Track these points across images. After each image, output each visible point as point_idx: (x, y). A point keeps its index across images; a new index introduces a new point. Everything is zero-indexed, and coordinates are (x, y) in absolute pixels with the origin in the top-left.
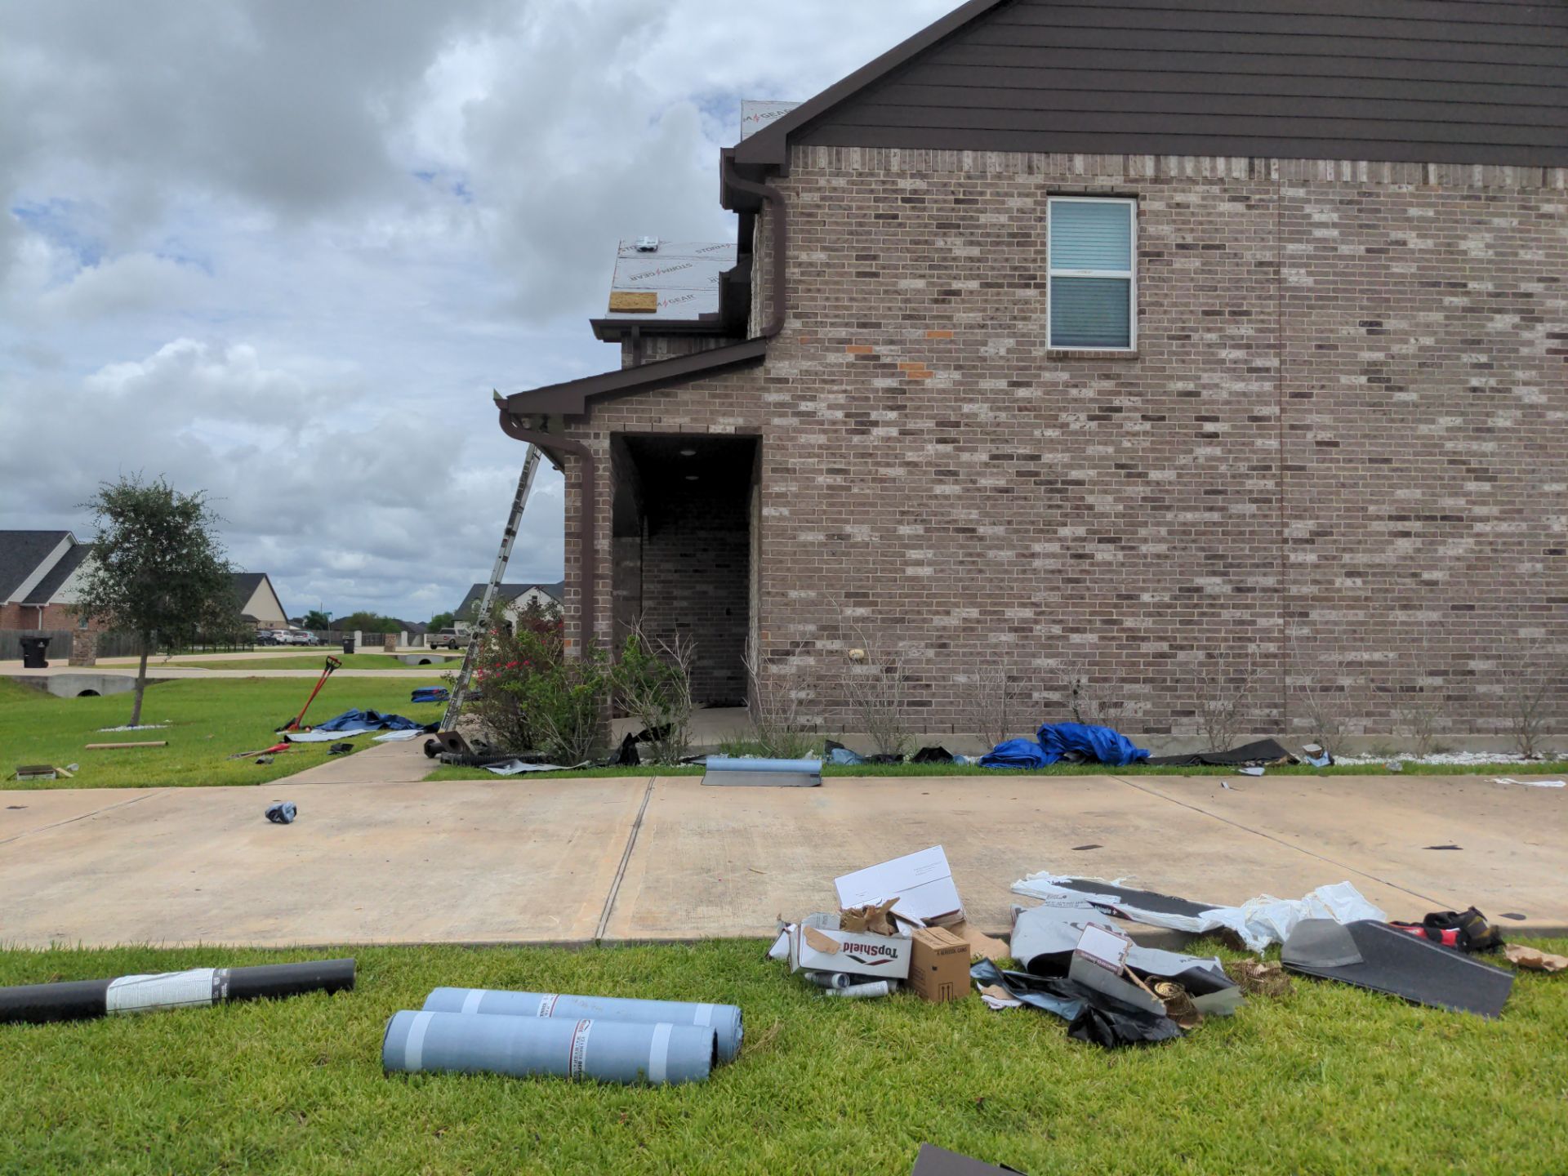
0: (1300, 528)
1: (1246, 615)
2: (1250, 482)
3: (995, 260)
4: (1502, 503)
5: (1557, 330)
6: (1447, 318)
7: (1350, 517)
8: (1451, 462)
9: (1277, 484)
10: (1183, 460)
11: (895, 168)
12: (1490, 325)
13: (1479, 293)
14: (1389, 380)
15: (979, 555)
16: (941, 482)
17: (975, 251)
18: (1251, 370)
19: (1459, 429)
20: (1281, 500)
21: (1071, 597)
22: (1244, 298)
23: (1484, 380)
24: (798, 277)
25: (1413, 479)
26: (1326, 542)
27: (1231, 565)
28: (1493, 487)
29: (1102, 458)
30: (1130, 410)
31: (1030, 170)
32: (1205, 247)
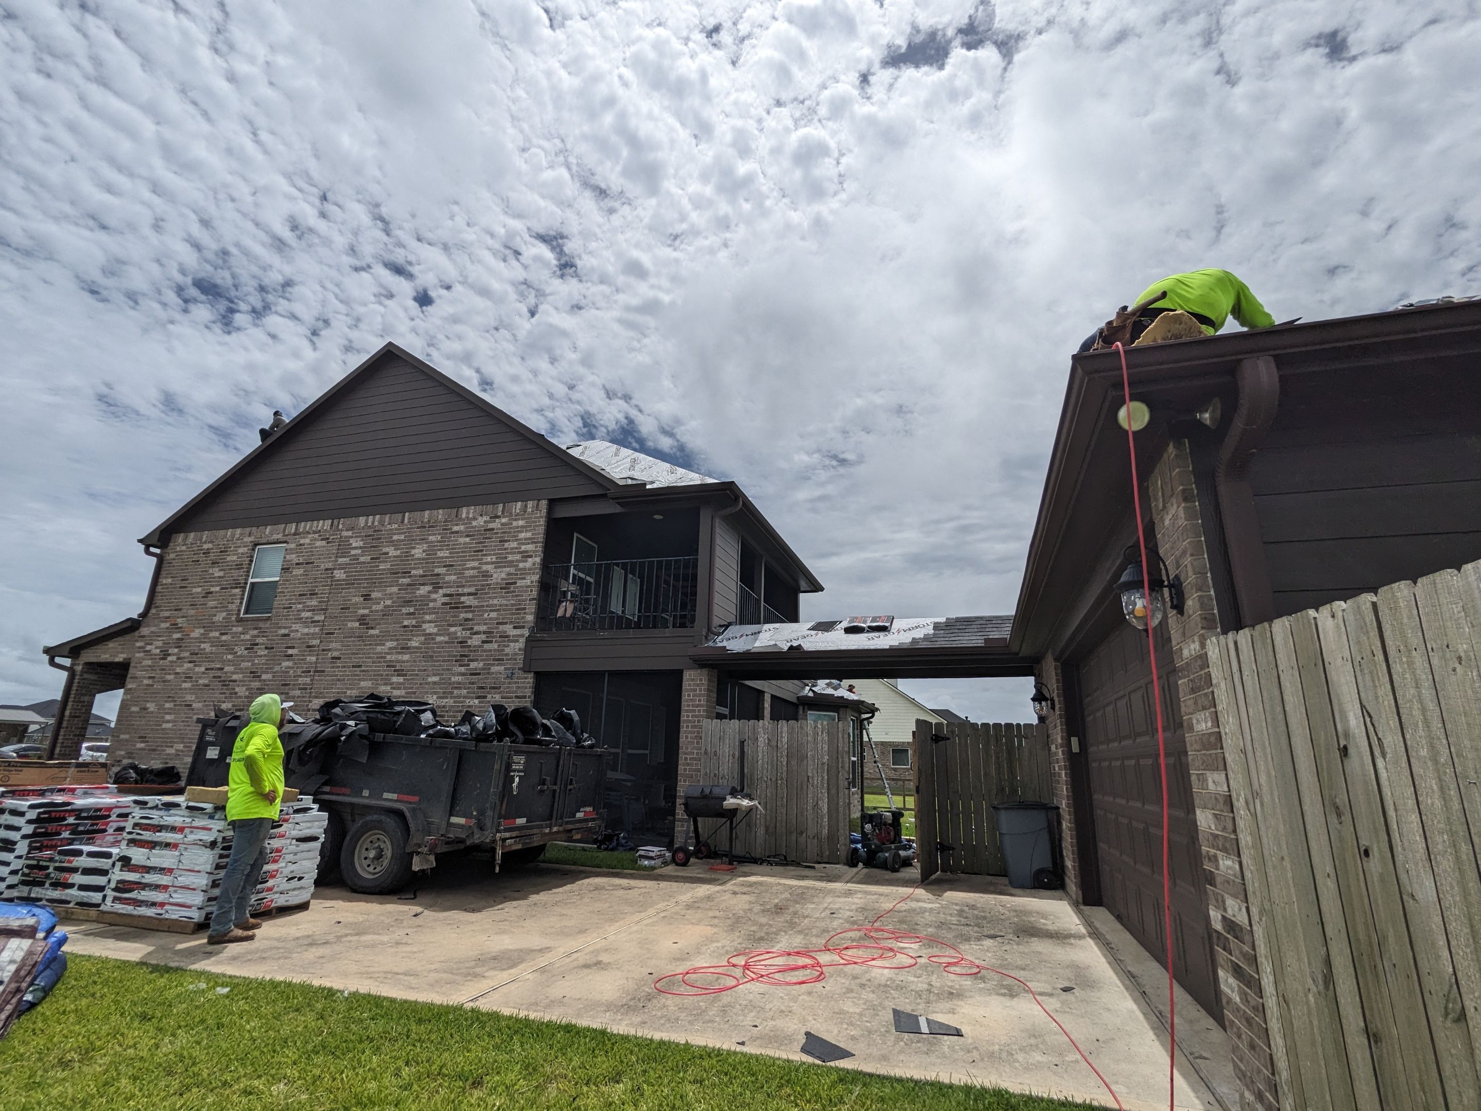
3: (228, 577)
5: (449, 592)
6: (399, 590)
8: (388, 666)
9: (312, 680)
10: (277, 668)
11: (204, 540)
12: (418, 592)
13: (416, 576)
14: (368, 624)
16: (185, 682)
17: (221, 574)
18: (313, 622)
19: (395, 648)
22: (317, 587)
23: (410, 621)
24: (159, 590)
29: (246, 669)
30: (262, 644)
31: (250, 535)
32: (307, 563)
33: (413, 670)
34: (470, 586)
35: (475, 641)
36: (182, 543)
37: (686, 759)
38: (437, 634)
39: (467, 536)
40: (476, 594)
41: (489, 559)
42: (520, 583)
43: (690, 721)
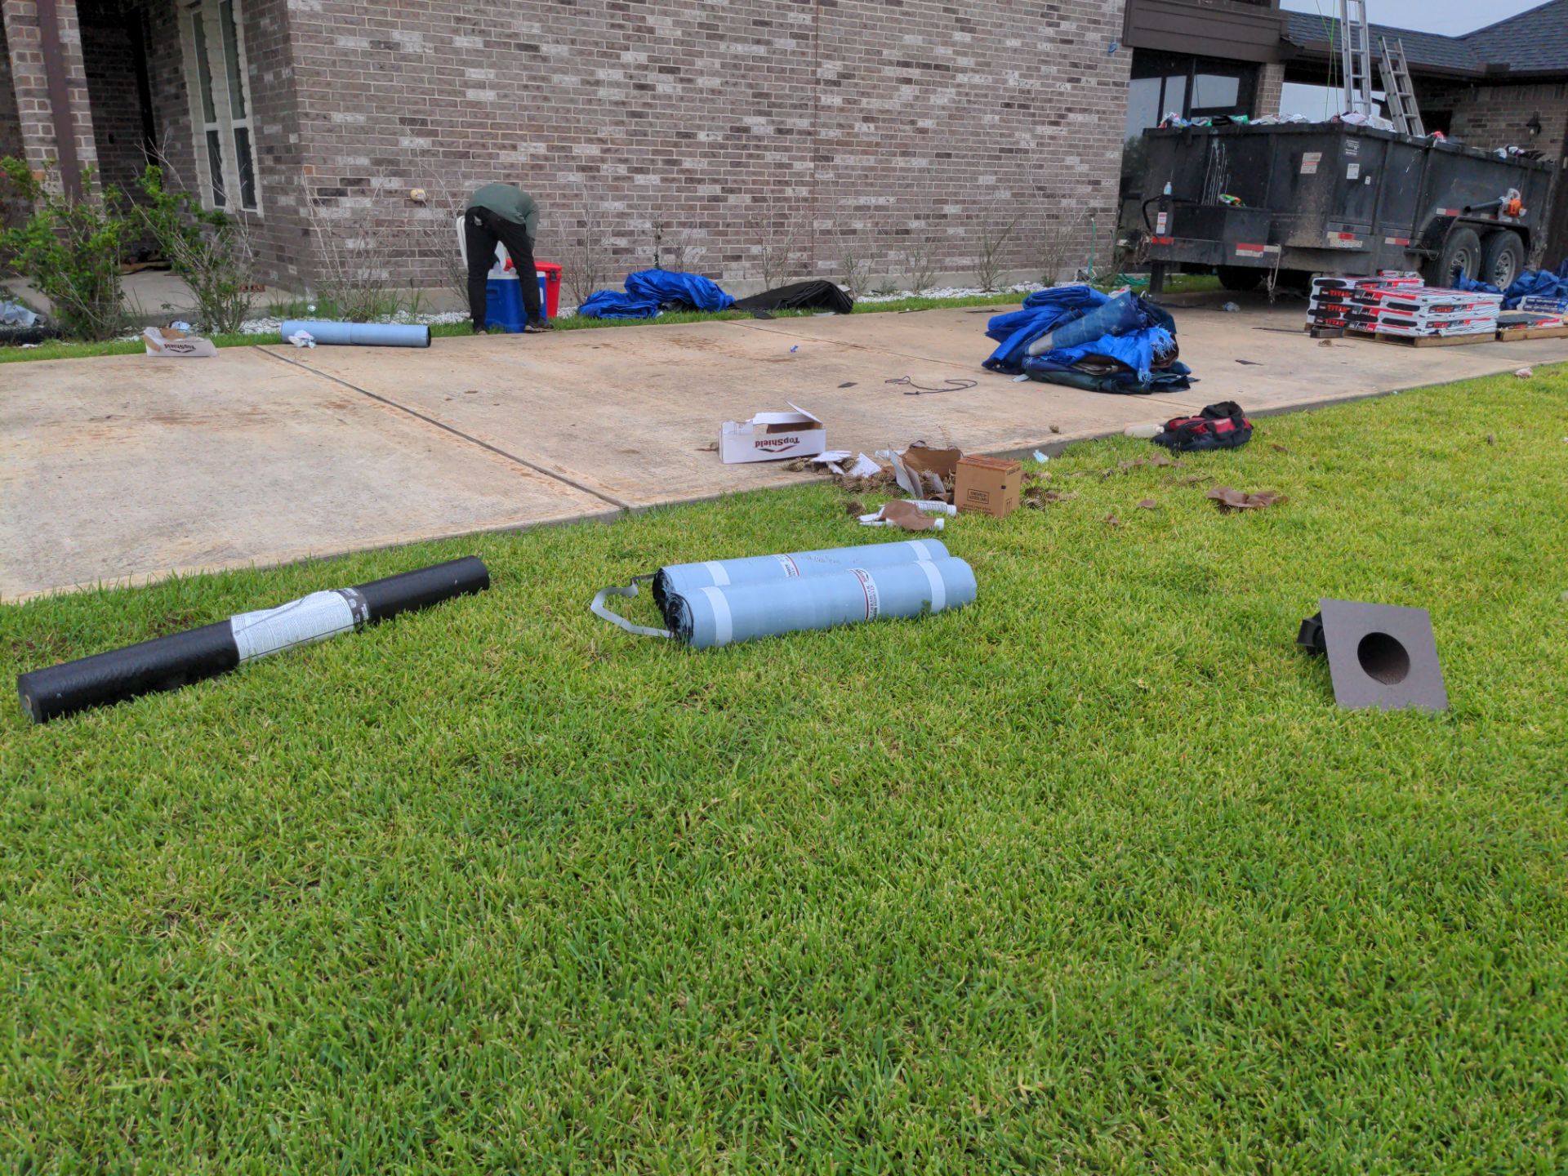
0: (830, 69)
1: (784, 158)
2: (792, 15)
4: (977, 55)
20: (816, 37)
25: (918, 24)
26: (849, 85)
27: (774, 105)
28: (973, 38)
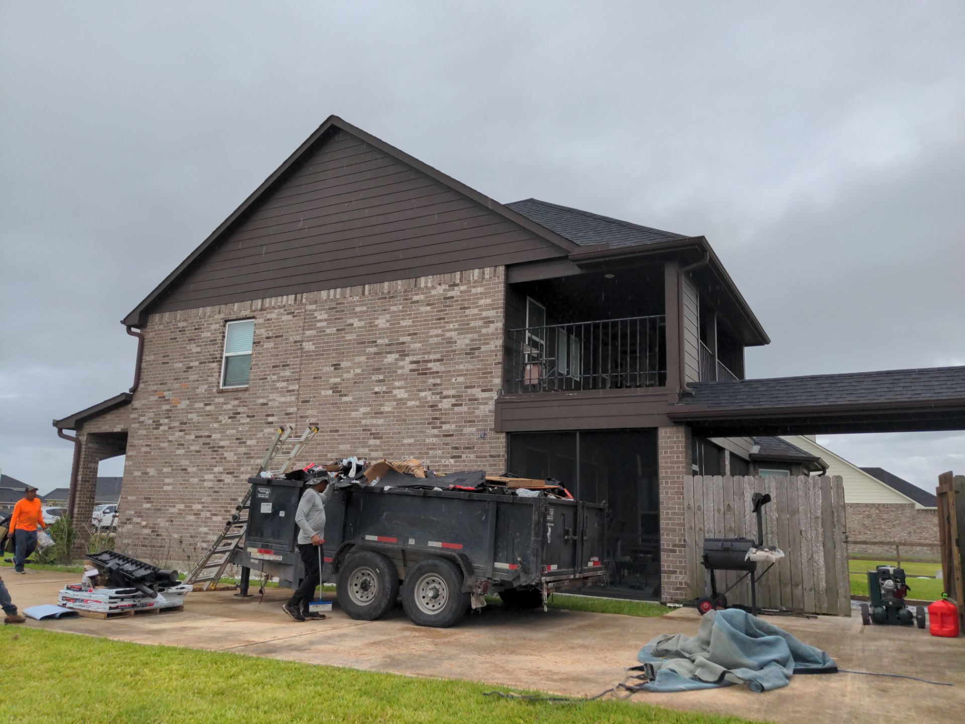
3: (205, 352)
4: (384, 450)
5: (415, 359)
6: (367, 358)
7: (320, 460)
8: (364, 430)
10: (260, 435)
11: (178, 319)
12: (385, 360)
13: (382, 345)
14: (341, 391)
15: (187, 481)
16: (178, 448)
17: (198, 349)
18: (288, 391)
19: (369, 413)
21: (214, 499)
22: (288, 358)
23: (380, 388)
24: (145, 367)
25: (348, 439)
28: (381, 442)
29: (232, 436)
30: (244, 413)
31: (219, 313)
32: (276, 337)
33: (388, 433)
34: (435, 353)
35: (446, 404)
36: (160, 322)
37: (667, 513)
38: (408, 399)
39: (428, 305)
40: (442, 360)
41: (451, 326)
42: (484, 348)
43: (669, 478)
